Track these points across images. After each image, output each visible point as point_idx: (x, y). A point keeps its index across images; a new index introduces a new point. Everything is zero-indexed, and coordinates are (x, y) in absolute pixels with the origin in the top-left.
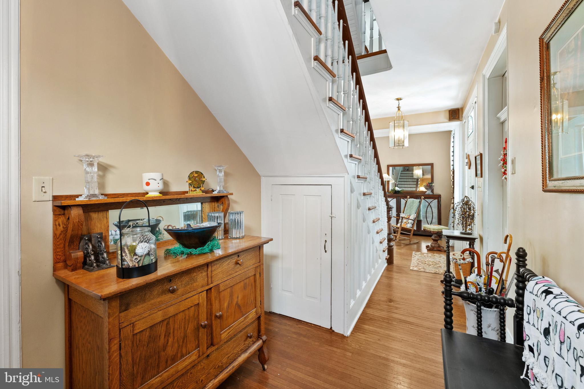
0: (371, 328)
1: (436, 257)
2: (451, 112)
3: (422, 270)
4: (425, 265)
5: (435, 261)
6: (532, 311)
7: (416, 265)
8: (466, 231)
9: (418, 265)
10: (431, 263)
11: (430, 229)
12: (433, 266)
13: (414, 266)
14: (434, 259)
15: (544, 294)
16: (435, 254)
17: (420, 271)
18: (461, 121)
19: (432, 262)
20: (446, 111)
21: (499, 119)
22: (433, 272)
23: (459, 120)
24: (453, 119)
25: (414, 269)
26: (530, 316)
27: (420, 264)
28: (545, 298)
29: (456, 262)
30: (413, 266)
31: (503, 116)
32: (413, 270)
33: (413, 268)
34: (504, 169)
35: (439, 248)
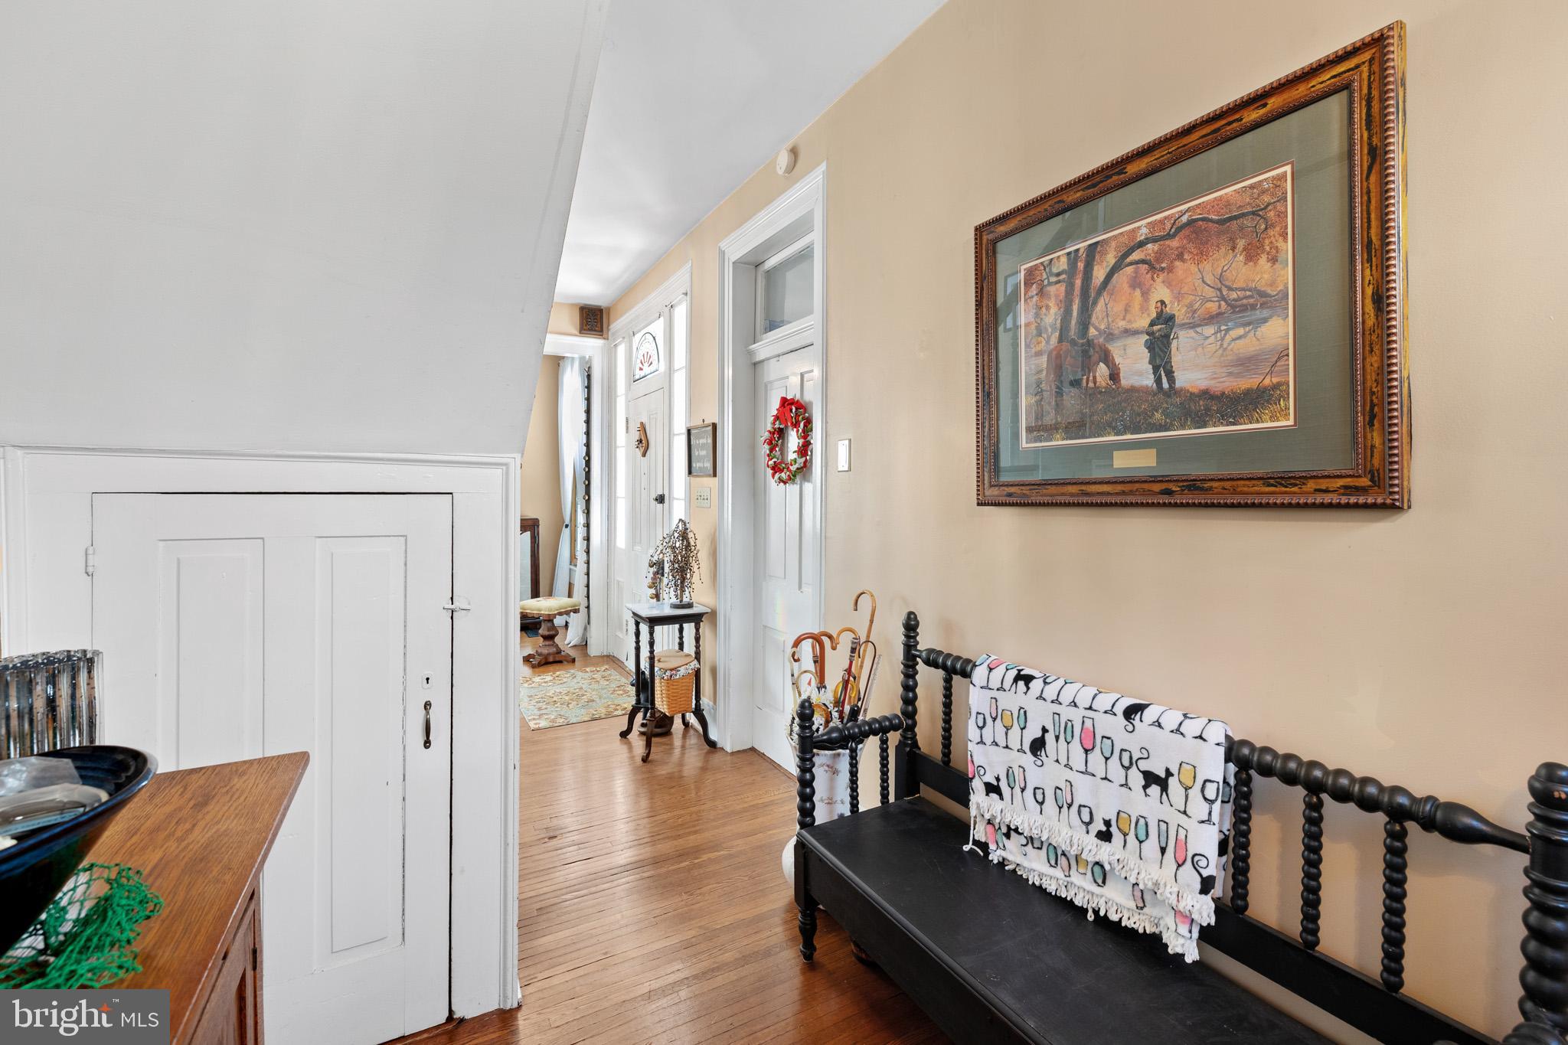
0: (561, 935)
1: (565, 680)
2: (584, 311)
3: (561, 721)
4: (557, 707)
5: (572, 690)
6: (989, 721)
7: (539, 713)
8: (681, 601)
9: (542, 712)
10: (567, 698)
11: (540, 611)
12: (575, 702)
13: (535, 717)
14: (565, 685)
15: (1021, 683)
16: (558, 673)
17: (557, 725)
18: (604, 339)
19: (567, 694)
20: (573, 305)
21: (751, 353)
22: (586, 719)
23: (602, 335)
24: (589, 330)
25: (540, 726)
26: (984, 730)
27: (544, 707)
28: (1028, 688)
29: (671, 676)
30: (532, 717)
31: (763, 348)
32: (539, 729)
33: (536, 724)
34: (773, 460)
35: (559, 655)
